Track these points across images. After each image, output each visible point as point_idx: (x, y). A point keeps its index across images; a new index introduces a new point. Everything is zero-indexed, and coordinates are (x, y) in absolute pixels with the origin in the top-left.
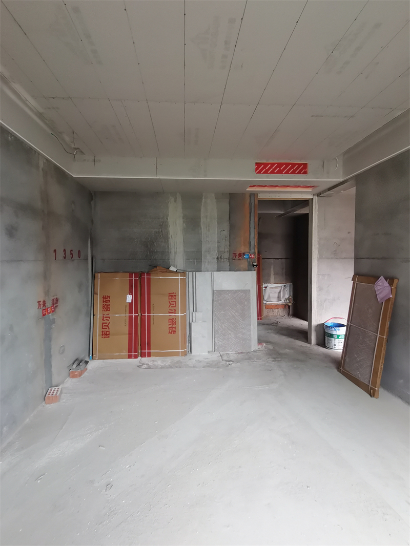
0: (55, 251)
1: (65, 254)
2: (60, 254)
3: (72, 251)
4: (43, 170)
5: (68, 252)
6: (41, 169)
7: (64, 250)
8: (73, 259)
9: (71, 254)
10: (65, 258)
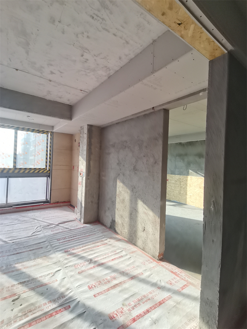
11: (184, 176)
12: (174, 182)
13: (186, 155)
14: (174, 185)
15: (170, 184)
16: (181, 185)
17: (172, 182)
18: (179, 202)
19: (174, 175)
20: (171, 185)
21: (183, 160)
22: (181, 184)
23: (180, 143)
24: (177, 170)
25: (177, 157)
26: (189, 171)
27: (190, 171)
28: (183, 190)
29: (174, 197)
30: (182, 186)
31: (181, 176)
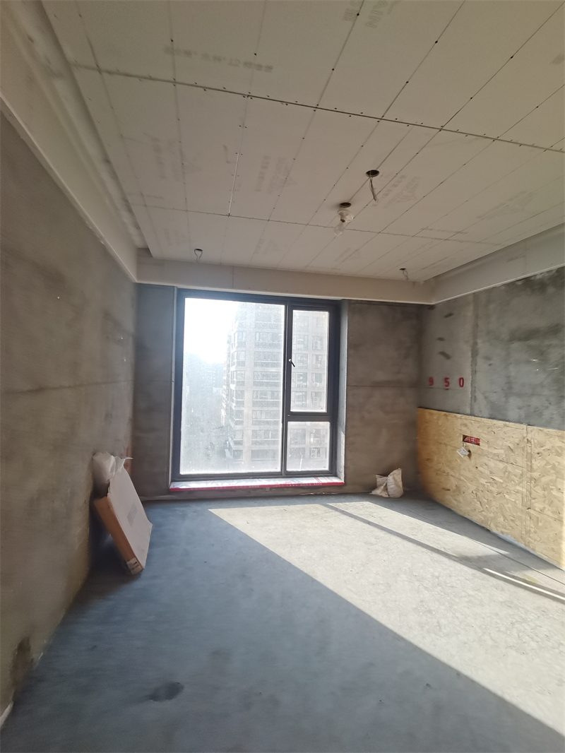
11: (546, 430)
12: (502, 451)
13: (556, 331)
14: (501, 465)
15: (485, 460)
16: (531, 469)
17: (495, 451)
18: (522, 545)
19: (501, 423)
20: (492, 464)
21: (542, 354)
22: (535, 467)
23: (528, 282)
24: (514, 402)
25: (516, 345)
28: (541, 492)
29: (505, 518)
30: (536, 475)
31: (530, 428)
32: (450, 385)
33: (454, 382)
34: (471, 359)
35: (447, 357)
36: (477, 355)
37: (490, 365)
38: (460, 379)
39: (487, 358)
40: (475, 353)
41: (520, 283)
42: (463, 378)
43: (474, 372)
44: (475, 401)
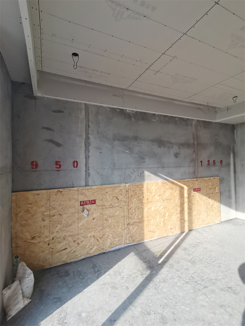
0: (201, 162)
1: (209, 163)
2: (205, 163)
3: (214, 161)
4: (194, 125)
5: (211, 162)
6: (193, 126)
7: (208, 161)
8: (215, 165)
9: (214, 162)
10: (209, 165)
13: (136, 138)
21: (130, 149)
24: (117, 173)
25: (117, 142)
26: (143, 172)
27: (146, 173)
31: (127, 184)
32: (62, 168)
33: (67, 164)
34: (84, 148)
35: (58, 145)
36: (89, 146)
37: (100, 153)
38: (74, 162)
39: (99, 148)
40: (87, 145)
41: (118, 110)
42: (77, 162)
43: (87, 158)
44: (89, 176)
